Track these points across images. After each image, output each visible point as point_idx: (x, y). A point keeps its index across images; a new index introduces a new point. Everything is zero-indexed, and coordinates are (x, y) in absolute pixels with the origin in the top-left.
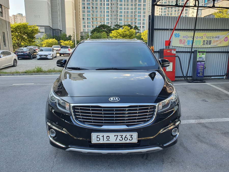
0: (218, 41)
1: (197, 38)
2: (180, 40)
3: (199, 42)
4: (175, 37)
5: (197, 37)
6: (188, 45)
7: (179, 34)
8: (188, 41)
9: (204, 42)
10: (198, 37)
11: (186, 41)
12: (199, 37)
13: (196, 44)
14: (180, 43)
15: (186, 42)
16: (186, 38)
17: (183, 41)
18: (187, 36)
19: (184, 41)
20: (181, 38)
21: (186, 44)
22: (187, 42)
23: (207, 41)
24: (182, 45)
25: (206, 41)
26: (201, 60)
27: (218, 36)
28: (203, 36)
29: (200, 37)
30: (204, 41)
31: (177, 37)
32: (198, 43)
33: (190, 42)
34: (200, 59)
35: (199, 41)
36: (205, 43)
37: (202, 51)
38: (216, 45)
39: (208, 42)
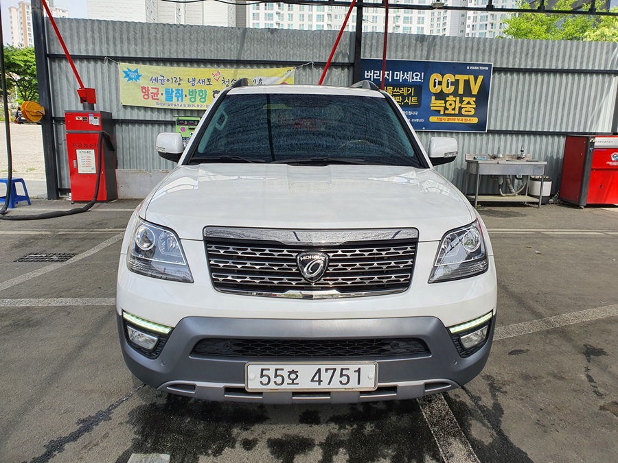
1: (193, 85)
2: (143, 88)
3: (201, 94)
4: (128, 78)
5: (194, 80)
6: (170, 102)
7: (136, 71)
8: (167, 91)
9: (216, 95)
10: (197, 81)
11: (162, 91)
12: (201, 81)
13: (193, 100)
15: (162, 94)
16: (160, 81)
18: (162, 78)
19: (155, 91)
20: (143, 82)
21: (162, 98)
22: (164, 94)
24: (151, 103)
28: (212, 77)
29: (204, 81)
30: (216, 92)
31: (131, 79)
32: (198, 98)
33: (174, 93)
35: (200, 91)
37: (188, 121)
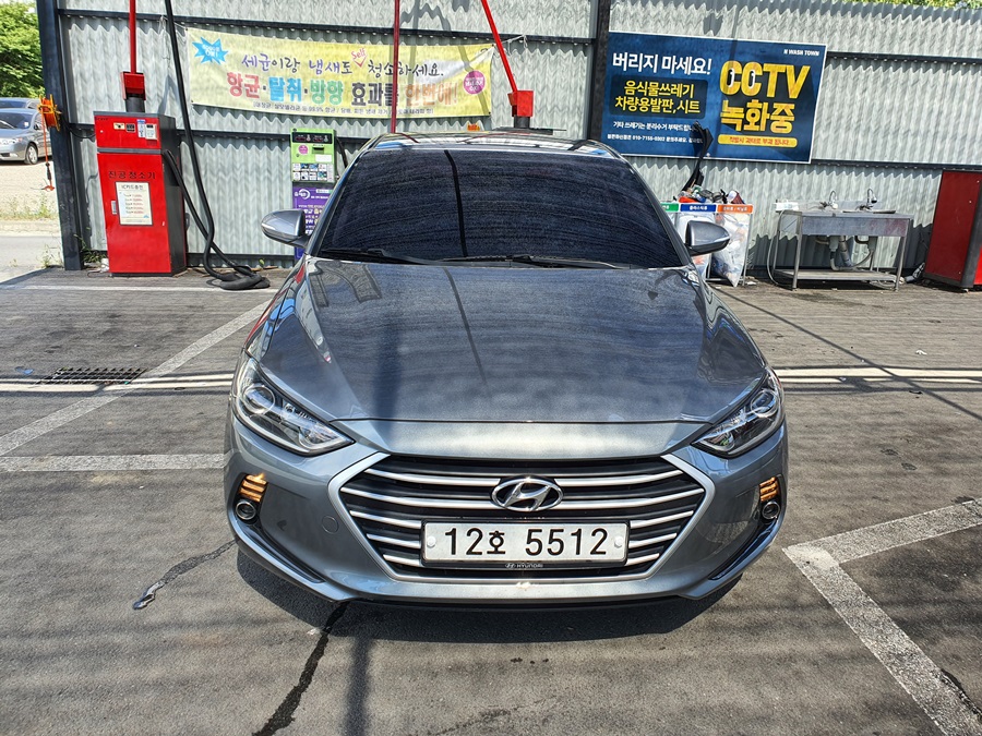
0: (433, 91)
1: (319, 72)
2: (230, 76)
3: (332, 89)
4: (202, 57)
5: (320, 64)
6: (278, 103)
7: (217, 45)
8: (273, 82)
9: (359, 92)
10: (325, 66)
11: (264, 81)
12: (332, 67)
13: (318, 98)
14: (236, 91)
15: (264, 88)
16: (260, 65)
17: (245, 81)
18: (264, 59)
19: (252, 82)
21: (265, 95)
22: (268, 87)
23: (373, 88)
24: (245, 103)
25: (367, 88)
26: (313, 178)
27: (430, 68)
28: (350, 59)
29: (337, 67)
30: (361, 86)
31: (209, 58)
32: (327, 95)
33: (285, 87)
34: (305, 174)
35: (332, 84)
36: (366, 98)
37: (312, 135)
38: (422, 111)
39: (381, 91)
